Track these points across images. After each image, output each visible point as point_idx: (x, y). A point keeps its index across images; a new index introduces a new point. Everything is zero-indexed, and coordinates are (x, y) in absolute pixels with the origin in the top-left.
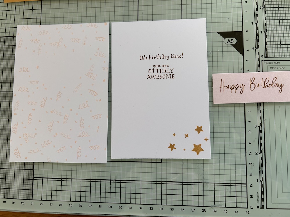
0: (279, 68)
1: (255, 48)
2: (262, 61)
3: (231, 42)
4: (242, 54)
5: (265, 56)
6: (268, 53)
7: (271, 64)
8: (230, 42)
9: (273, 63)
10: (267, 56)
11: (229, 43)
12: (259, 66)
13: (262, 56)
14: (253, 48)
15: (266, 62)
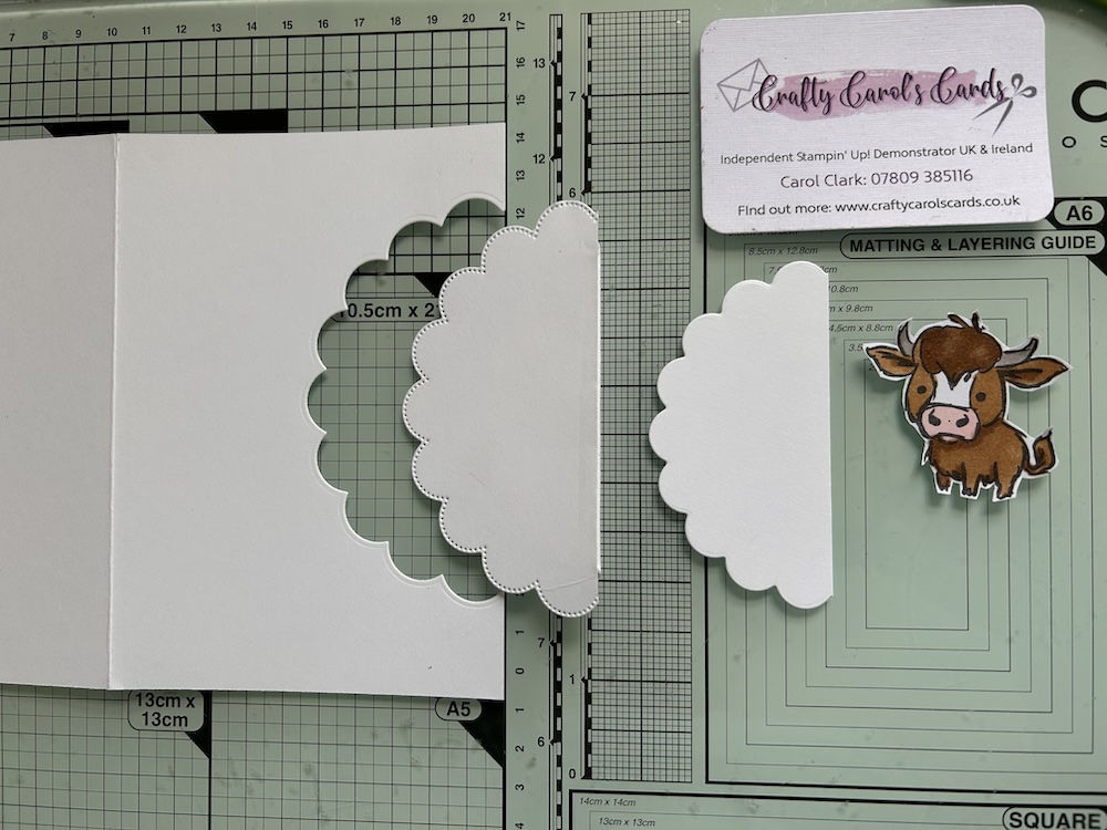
0: (631, 823)
1: (547, 742)
2: (571, 792)
5: (580, 772)
6: (594, 761)
7: (603, 807)
8: (456, 711)
9: (612, 803)
10: (588, 775)
11: (453, 716)
12: (559, 808)
13: (572, 773)
14: (540, 741)
15: (586, 796)
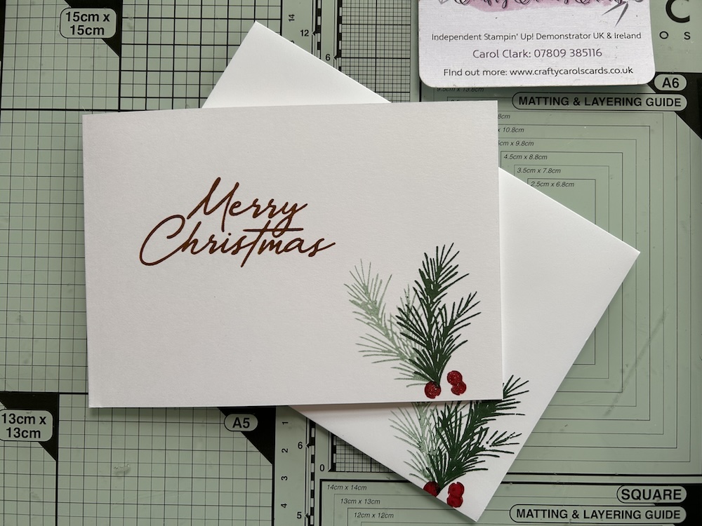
0: (363, 502)
1: (305, 445)
2: (321, 481)
3: (242, 424)
4: (271, 458)
5: (328, 466)
6: (337, 458)
7: (344, 491)
8: (239, 425)
9: (350, 488)
10: (333, 469)
11: (237, 428)
12: (313, 493)
13: (322, 468)
14: (300, 446)
15: (331, 483)
